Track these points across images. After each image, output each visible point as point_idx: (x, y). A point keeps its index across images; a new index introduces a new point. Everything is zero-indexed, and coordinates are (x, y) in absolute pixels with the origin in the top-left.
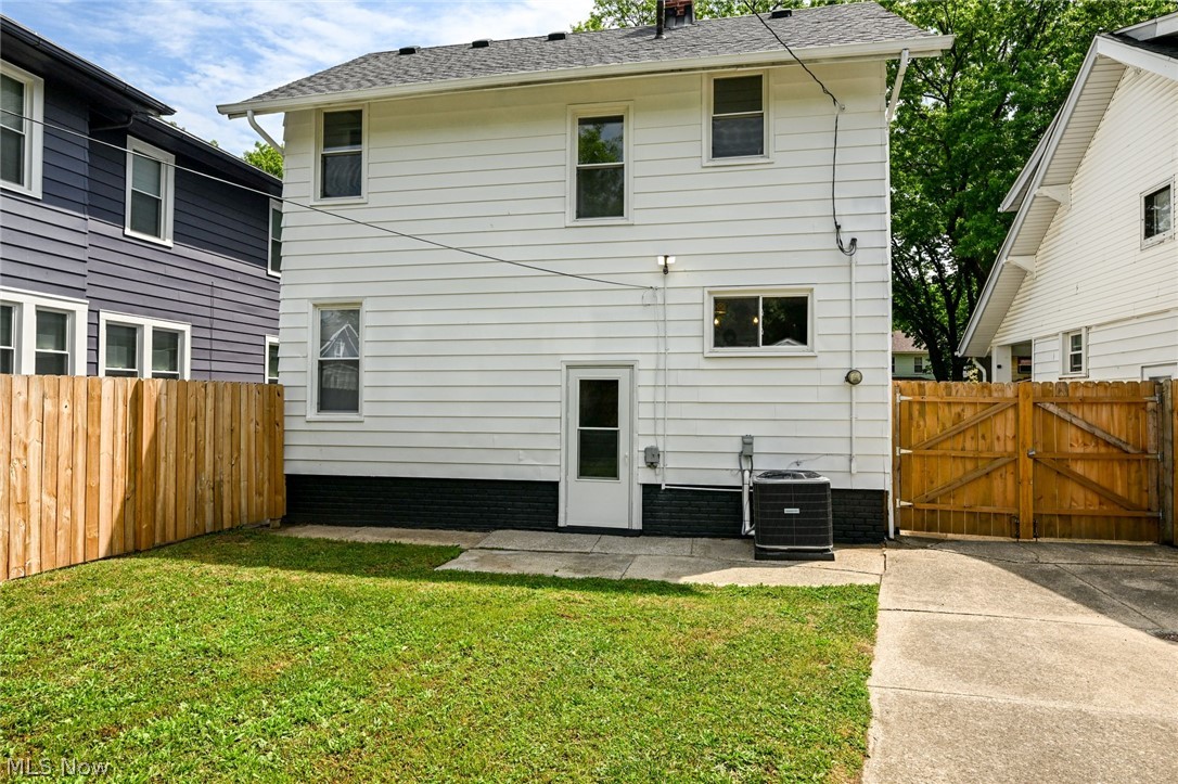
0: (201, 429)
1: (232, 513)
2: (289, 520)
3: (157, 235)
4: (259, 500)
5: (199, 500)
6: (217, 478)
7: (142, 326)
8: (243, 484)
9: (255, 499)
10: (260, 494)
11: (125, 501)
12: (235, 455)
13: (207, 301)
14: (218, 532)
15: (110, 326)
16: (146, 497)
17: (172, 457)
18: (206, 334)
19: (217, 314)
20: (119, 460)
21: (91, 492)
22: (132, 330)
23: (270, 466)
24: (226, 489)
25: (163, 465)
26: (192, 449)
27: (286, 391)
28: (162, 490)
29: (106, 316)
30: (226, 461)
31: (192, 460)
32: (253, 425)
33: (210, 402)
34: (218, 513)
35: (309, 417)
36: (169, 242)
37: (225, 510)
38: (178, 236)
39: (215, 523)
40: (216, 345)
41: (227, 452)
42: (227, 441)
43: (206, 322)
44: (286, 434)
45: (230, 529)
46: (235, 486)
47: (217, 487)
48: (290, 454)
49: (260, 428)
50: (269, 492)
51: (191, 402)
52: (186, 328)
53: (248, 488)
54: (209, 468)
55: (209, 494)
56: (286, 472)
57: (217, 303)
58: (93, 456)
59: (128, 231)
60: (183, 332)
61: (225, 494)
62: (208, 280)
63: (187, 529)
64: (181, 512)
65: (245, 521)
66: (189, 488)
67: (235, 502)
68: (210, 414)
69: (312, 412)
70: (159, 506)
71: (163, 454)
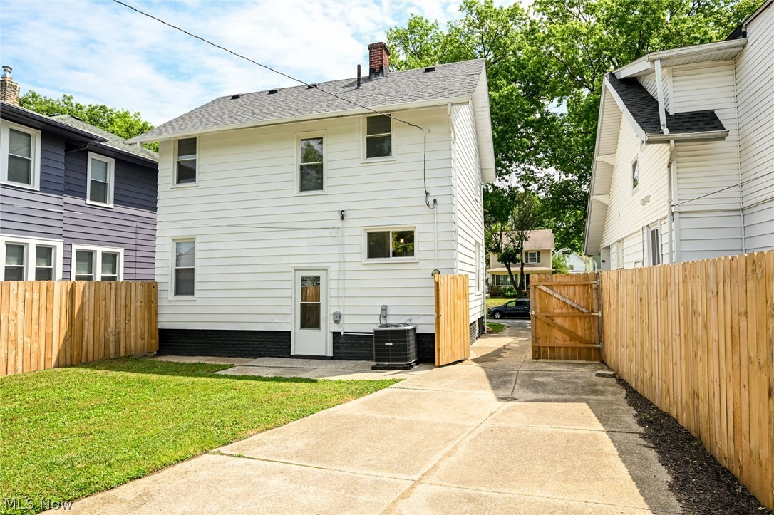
0: (108, 305)
1: (126, 348)
2: (160, 353)
3: (105, 202)
4: (142, 342)
5: (106, 341)
6: (117, 330)
7: (96, 251)
8: (133, 334)
9: (139, 341)
10: (143, 339)
11: (66, 340)
12: (128, 318)
13: (133, 236)
14: (118, 358)
15: (78, 252)
16: (76, 338)
17: (91, 319)
18: (133, 253)
19: (139, 242)
20: (63, 321)
21: (48, 336)
22: (90, 254)
23: (148, 324)
24: (122, 336)
25: (86, 323)
26: (103, 316)
27: (159, 285)
28: (86, 336)
29: (75, 247)
30: (122, 321)
31: (103, 320)
32: (138, 304)
33: (113, 292)
34: (118, 348)
35: (169, 299)
36: (111, 205)
37: (122, 346)
38: (116, 202)
39: (115, 353)
40: (138, 259)
41: (123, 316)
42: (123, 311)
43: (133, 247)
44: (159, 308)
45: (125, 357)
46: (128, 335)
47: (117, 335)
48: (160, 318)
49: (143, 305)
50: (148, 338)
51: (103, 292)
52: (121, 251)
53: (135, 336)
54: (112, 325)
55: (112, 338)
56: (158, 328)
57: (139, 236)
58: (49, 319)
59: (88, 201)
60: (119, 253)
61: (122, 338)
62: (134, 224)
63: (100, 354)
64: (96, 347)
65: (133, 353)
66: (101, 335)
67: (128, 343)
68: (113, 298)
69: (171, 295)
70: (84, 344)
71: (87, 318)
